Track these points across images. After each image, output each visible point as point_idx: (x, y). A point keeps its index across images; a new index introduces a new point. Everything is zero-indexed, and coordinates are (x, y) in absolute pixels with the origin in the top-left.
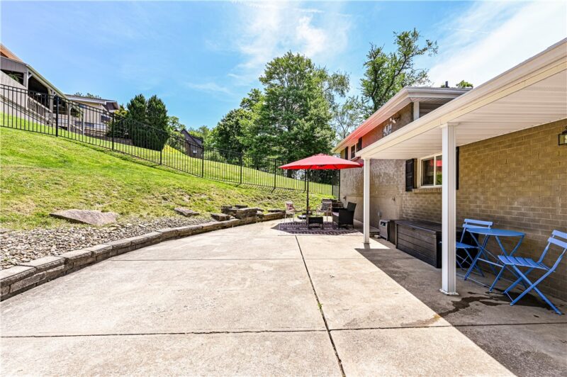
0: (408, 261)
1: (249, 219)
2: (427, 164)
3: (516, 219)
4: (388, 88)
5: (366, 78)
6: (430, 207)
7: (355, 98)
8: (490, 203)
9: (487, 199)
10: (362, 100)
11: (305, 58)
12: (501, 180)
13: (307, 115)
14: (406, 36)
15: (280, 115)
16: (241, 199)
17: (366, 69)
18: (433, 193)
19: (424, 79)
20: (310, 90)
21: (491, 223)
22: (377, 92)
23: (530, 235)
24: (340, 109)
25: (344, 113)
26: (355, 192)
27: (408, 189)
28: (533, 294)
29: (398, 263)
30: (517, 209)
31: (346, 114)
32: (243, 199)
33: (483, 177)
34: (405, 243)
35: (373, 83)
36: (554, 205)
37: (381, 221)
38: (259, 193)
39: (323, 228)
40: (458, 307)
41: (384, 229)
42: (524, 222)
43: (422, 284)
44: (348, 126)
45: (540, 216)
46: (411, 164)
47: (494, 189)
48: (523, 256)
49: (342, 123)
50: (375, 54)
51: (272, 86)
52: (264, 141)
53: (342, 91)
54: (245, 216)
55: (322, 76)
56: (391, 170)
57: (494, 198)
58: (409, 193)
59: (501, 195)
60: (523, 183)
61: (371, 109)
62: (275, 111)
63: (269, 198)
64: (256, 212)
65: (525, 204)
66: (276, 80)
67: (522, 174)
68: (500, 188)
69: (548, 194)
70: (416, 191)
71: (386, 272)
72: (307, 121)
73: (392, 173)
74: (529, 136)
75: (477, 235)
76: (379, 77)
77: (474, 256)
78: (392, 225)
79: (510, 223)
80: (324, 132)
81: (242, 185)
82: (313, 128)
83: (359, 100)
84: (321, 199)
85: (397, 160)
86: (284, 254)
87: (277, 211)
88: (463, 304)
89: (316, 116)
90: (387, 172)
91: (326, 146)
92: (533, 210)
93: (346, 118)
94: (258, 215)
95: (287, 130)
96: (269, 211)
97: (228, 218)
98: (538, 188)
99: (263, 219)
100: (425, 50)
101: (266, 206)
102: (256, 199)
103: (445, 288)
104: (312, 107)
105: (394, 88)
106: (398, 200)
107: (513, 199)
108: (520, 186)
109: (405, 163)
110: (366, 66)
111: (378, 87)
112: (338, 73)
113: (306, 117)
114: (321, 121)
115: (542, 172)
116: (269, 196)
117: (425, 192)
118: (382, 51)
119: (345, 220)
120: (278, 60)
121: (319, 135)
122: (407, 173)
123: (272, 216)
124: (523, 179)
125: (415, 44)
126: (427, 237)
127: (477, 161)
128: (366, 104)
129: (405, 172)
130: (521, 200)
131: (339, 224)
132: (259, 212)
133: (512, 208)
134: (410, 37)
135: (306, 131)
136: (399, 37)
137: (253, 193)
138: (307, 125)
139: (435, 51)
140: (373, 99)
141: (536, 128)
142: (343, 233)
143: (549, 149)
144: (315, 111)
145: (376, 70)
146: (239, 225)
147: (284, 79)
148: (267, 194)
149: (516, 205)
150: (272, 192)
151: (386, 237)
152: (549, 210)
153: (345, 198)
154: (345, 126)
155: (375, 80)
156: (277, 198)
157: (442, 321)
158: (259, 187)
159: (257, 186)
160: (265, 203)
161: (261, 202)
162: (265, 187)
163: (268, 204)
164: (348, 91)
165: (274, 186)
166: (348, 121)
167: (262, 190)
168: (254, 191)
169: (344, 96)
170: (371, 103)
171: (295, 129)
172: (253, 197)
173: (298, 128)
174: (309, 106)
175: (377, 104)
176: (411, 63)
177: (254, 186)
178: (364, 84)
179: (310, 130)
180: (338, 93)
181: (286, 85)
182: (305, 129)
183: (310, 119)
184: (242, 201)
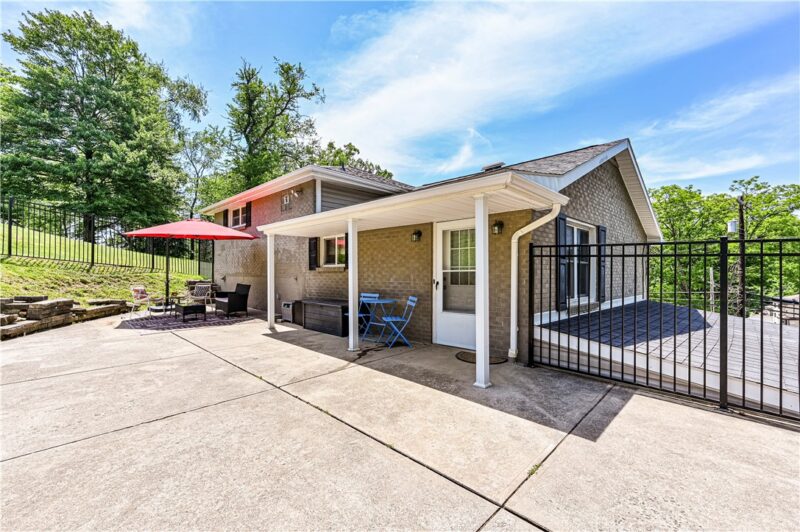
0: (318, 337)
1: (59, 318)
2: (329, 243)
3: (391, 290)
4: (268, 128)
5: (236, 106)
6: (333, 285)
7: (220, 129)
8: (378, 280)
9: (375, 277)
10: (230, 136)
11: (125, 35)
12: (383, 262)
13: (131, 139)
14: (290, 69)
15: (68, 124)
16: (21, 286)
17: (235, 92)
18: (335, 272)
19: (311, 130)
20: (137, 95)
21: (377, 295)
22: (251, 130)
23: (399, 301)
24: (189, 138)
25: (196, 146)
26: (241, 270)
27: (311, 268)
28: (400, 340)
29: (310, 339)
30: (392, 283)
31: (200, 147)
32: (25, 284)
33: (372, 259)
34: (313, 322)
35: (246, 116)
37: (283, 303)
38: (60, 273)
39: (205, 320)
40: (360, 356)
41: (288, 312)
42: (396, 292)
43: (335, 349)
44: (204, 166)
45: (403, 287)
46: (314, 243)
47: (379, 268)
48: (396, 316)
49: (193, 161)
50: (249, 76)
51: (43, 62)
52: (24, 168)
53: (195, 113)
54: (49, 315)
55: (157, 76)
56: (292, 247)
57: (380, 276)
58: (313, 272)
59: (383, 273)
60: (395, 265)
61: (244, 151)
62: (54, 113)
63: (84, 282)
64: (71, 306)
65: (396, 280)
66: (54, 54)
67: (395, 259)
68: (383, 269)
69: (407, 272)
70: (320, 270)
71: (304, 346)
72: (132, 148)
73: (293, 249)
74: (398, 232)
75: (369, 304)
76: (254, 110)
77: (368, 321)
78: (298, 306)
79: (389, 294)
80: (166, 171)
81: (14, 259)
82: (144, 163)
83: (226, 134)
84: (184, 280)
85: (299, 238)
86: (176, 351)
87: (107, 303)
88: (363, 354)
89: (150, 142)
90: (286, 248)
91: (170, 194)
92: (400, 283)
93: (199, 154)
94: (74, 311)
95: (82, 155)
96: (92, 304)
97: (11, 321)
98: (402, 269)
99: (83, 316)
100: (312, 94)
101: (80, 296)
102: (57, 284)
103: (351, 347)
104: (142, 127)
105: (274, 131)
106: (300, 280)
107: (390, 276)
108: (394, 267)
109: (307, 241)
110: (236, 87)
111: (254, 124)
112: (187, 81)
113: (130, 142)
114: (160, 154)
115: (405, 258)
116: (85, 278)
117: (329, 271)
118: (258, 75)
119: (237, 306)
120: (57, 18)
121: (157, 175)
122: (310, 251)
123: (102, 311)
124: (395, 262)
125: (301, 82)
126: (334, 312)
127: (368, 246)
128: (236, 143)
129: (308, 250)
130: (394, 276)
131: (229, 311)
132: (75, 307)
133: (390, 283)
134: (295, 71)
135: (131, 165)
136: (282, 66)
137: (45, 274)
138: (132, 157)
139: (322, 99)
140: (247, 137)
142: (236, 321)
144: (149, 134)
145: (250, 97)
146: (39, 330)
147: (74, 58)
148: (79, 275)
149: (392, 280)
150: (88, 271)
151: (291, 319)
153: (224, 279)
154: (199, 166)
155: (250, 112)
156: (102, 282)
157: (353, 364)
158: (56, 262)
159: (51, 261)
160: (78, 291)
161: (69, 289)
162: (71, 263)
163: (85, 292)
164: (205, 114)
165: (90, 261)
166: (203, 158)
167: (66, 268)
168: (48, 270)
169: (199, 121)
170: (243, 143)
171: (106, 157)
172: (49, 281)
173: (111, 157)
174: (136, 123)
175: (252, 147)
176: (296, 104)
177: (45, 261)
178: (234, 113)
179: (140, 166)
180: (187, 113)
181: (79, 70)
182: (128, 161)
183: (139, 147)
184: (26, 289)
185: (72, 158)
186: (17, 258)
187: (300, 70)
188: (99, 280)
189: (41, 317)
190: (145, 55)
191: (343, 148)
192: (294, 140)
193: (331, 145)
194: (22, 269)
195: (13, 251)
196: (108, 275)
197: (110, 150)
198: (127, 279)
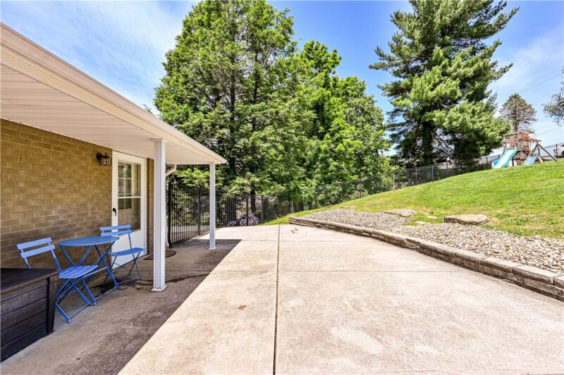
3: (53, 229)
8: (13, 217)
30: (53, 218)
36: (87, 209)
42: (61, 230)
45: (77, 220)
47: (22, 195)
57: (20, 208)
59: (33, 203)
60: (62, 191)
65: (64, 211)
67: (60, 181)
68: (32, 195)
69: (82, 200)
92: (70, 216)
98: (75, 196)
107: (50, 208)
108: (59, 193)
115: (78, 181)
124: (63, 186)
130: (60, 207)
133: (48, 218)
141: (74, 140)
143: (84, 163)
149: (54, 213)
152: (83, 214)
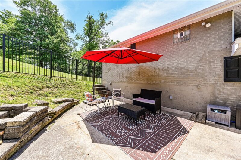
4: (95, 34)
5: (86, 27)
7: (81, 35)
10: (84, 36)
14: (103, 15)
17: (86, 23)
19: (107, 36)
20: (56, 22)
22: (90, 35)
31: (72, 43)
38: (35, 82)
50: (90, 18)
53: (72, 30)
55: (62, 20)
61: (88, 41)
66: (30, 8)
72: (56, 38)
81: (6, 74)
82: (59, 44)
83: (83, 36)
89: (61, 37)
93: (71, 45)
100: (109, 24)
105: (97, 35)
110: (86, 21)
111: (91, 33)
112: (70, 21)
113: (55, 36)
114: (63, 41)
116: (48, 85)
118: (93, 17)
121: (63, 48)
125: (106, 20)
128: (86, 39)
134: (104, 16)
136: (101, 14)
138: (56, 41)
139: (112, 25)
140: (89, 37)
144: (61, 34)
145: (90, 24)
150: (49, 81)
153: (111, 84)
155: (90, 29)
158: (33, 76)
159: (30, 75)
160: (47, 93)
161: (41, 92)
162: (40, 76)
163: (50, 93)
164: (75, 31)
165: (50, 75)
166: (72, 46)
167: (38, 79)
168: (28, 81)
169: (73, 33)
170: (88, 39)
171: (47, 41)
172: (28, 88)
173: (49, 40)
174: (56, 30)
175: (90, 40)
176: (104, 27)
177: (26, 75)
178: (85, 30)
179: (58, 44)
180: (70, 31)
181: (37, 13)
182: (55, 42)
183: (58, 38)
184: (12, 95)
185: (36, 41)
186: (9, 73)
187: (106, 16)
188: (55, 86)
189: (20, 135)
190: (59, 10)
191: (116, 42)
192: (102, 39)
193: (112, 41)
194: (11, 81)
195: (6, 69)
196: (59, 82)
197: (49, 39)
198: (68, 85)
